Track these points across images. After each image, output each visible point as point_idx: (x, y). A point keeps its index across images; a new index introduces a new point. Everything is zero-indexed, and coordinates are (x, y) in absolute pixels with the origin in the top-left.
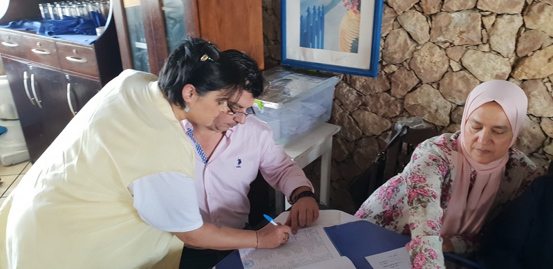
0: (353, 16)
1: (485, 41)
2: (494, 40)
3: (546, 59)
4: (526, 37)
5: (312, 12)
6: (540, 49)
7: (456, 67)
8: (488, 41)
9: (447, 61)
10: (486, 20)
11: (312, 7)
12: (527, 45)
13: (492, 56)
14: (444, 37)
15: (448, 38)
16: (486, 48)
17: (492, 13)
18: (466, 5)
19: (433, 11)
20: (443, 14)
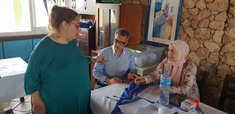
0: (170, 28)
1: (211, 38)
3: (232, 45)
4: (225, 38)
5: (157, 26)
6: (230, 42)
7: (202, 46)
8: (212, 38)
9: (199, 44)
10: (211, 31)
11: (157, 25)
12: (225, 40)
13: (213, 43)
14: (198, 36)
16: (211, 40)
17: (214, 29)
18: (205, 26)
19: (195, 28)
20: (198, 29)
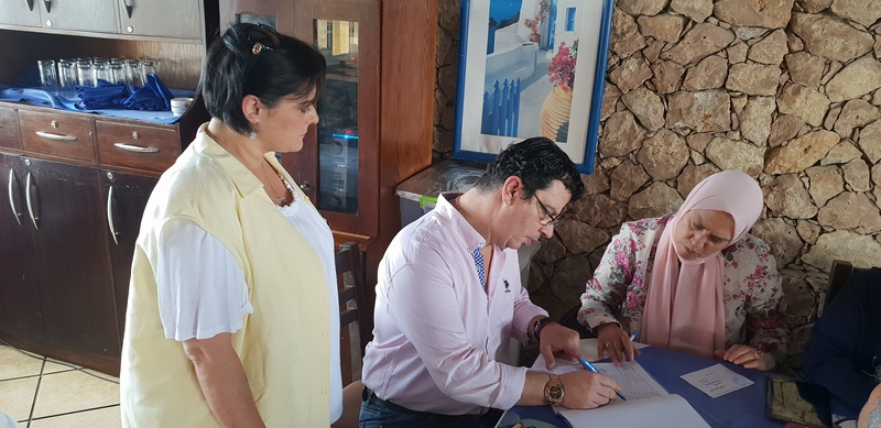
0: (563, 94)
1: (735, 127)
2: (746, 125)
3: (802, 150)
4: (779, 124)
5: (502, 87)
6: (796, 137)
7: (698, 159)
8: (739, 126)
9: (687, 152)
10: (736, 103)
11: (502, 82)
12: (781, 133)
14: (684, 122)
15: (689, 123)
16: (736, 135)
17: (743, 94)
18: (712, 84)
20: (684, 94)
